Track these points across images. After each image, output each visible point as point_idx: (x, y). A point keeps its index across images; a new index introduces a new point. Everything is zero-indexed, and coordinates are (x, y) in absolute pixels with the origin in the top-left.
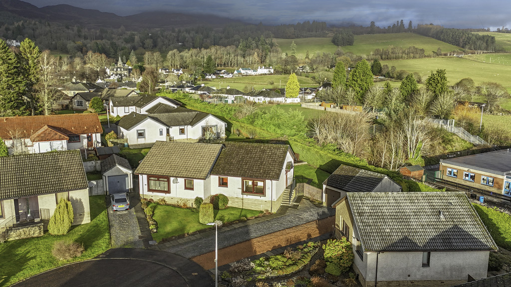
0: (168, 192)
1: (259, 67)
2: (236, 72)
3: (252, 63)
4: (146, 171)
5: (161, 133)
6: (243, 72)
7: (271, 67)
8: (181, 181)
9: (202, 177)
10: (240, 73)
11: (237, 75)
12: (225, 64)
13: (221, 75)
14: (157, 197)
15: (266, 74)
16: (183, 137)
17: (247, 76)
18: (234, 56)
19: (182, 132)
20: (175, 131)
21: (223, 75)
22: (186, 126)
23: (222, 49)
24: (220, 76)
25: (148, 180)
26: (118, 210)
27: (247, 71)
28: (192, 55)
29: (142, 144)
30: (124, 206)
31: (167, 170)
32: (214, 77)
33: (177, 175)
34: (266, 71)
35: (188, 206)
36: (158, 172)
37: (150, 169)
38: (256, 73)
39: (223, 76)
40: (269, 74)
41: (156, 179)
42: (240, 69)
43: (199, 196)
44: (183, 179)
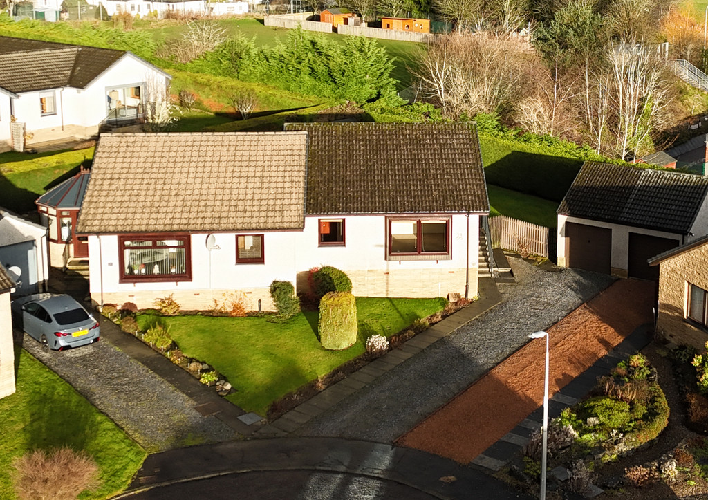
0: (186, 276)
4: (113, 222)
8: (227, 241)
9: (293, 225)
14: (146, 295)
25: (122, 248)
26: (72, 345)
30: (86, 332)
31: (178, 215)
33: (215, 226)
35: (248, 309)
36: (152, 222)
37: (122, 216)
41: (150, 243)
43: (281, 279)
44: (232, 236)
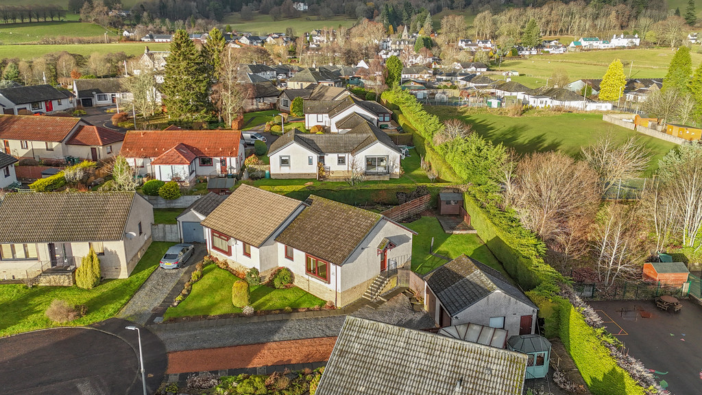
0: (229, 254)
1: (615, 36)
2: (572, 44)
3: (604, 29)
4: (212, 223)
5: (310, 162)
6: (584, 43)
7: (636, 36)
8: (240, 244)
9: (256, 245)
10: (578, 45)
11: (573, 50)
12: (561, 31)
13: (546, 50)
14: (221, 256)
15: (624, 47)
16: (343, 168)
17: (590, 50)
18: (580, 18)
19: (341, 161)
20: (331, 160)
21: (549, 50)
22: (347, 154)
23: (560, 8)
24: (544, 52)
25: (212, 235)
26: (164, 268)
27: (591, 42)
28: (510, 19)
29: (285, 174)
30: (172, 264)
31: (230, 227)
32: (534, 52)
33: (235, 236)
34: (624, 42)
36: (221, 227)
37: (216, 222)
38: (606, 45)
39: (548, 52)
40: (629, 48)
41: (218, 236)
42: (581, 40)
43: (256, 267)
